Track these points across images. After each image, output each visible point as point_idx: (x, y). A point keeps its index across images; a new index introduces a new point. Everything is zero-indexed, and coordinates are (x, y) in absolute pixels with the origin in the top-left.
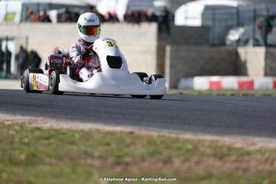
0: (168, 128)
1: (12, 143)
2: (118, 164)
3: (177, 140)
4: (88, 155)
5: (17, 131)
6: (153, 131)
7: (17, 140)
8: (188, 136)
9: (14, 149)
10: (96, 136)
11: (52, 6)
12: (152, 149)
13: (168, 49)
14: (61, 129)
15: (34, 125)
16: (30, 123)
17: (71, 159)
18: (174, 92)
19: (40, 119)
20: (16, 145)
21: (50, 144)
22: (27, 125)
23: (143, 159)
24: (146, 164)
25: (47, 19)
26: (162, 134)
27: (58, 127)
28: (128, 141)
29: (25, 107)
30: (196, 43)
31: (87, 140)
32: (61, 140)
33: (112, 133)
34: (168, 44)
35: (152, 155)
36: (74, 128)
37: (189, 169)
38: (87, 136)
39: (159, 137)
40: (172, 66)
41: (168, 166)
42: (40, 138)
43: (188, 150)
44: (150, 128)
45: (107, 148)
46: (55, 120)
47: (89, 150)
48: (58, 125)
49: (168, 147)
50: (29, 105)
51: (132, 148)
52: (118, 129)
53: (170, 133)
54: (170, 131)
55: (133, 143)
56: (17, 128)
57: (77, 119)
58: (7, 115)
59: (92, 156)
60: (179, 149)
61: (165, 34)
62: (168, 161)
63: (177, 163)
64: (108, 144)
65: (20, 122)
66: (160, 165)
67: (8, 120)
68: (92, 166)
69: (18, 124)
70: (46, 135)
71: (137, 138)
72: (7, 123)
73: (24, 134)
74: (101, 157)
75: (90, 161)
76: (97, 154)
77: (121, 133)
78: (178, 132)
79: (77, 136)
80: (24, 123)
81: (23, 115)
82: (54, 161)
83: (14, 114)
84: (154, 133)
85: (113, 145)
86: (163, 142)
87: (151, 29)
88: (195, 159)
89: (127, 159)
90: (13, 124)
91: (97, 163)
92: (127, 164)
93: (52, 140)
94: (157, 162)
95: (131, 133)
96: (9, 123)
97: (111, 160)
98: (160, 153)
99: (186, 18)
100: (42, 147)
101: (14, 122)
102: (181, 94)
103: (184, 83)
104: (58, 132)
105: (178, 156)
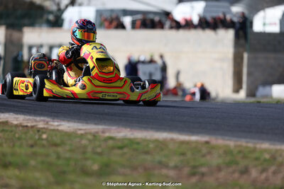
0: (246, 137)
1: (84, 153)
2: (194, 174)
3: (254, 150)
4: (162, 165)
5: (90, 141)
6: (230, 140)
7: (89, 149)
8: (266, 145)
9: (86, 159)
10: (171, 146)
11: (126, 12)
12: (228, 158)
13: (246, 56)
14: (135, 139)
15: (107, 135)
16: (103, 132)
17: (146, 169)
18: (252, 100)
19: (114, 128)
20: (88, 155)
21: (124, 154)
22: (100, 134)
23: (219, 169)
24: (222, 175)
25: (121, 26)
26: (239, 143)
27: (132, 137)
28: (204, 150)
29: (97, 116)
30: (275, 50)
31: (162, 150)
32: (136, 150)
33: (188, 143)
34: (245, 51)
35: (228, 165)
36: (148, 137)
37: (267, 179)
38: (162, 145)
39: (235, 146)
40: (249, 74)
41: (245, 177)
42: (113, 148)
43: (265, 160)
44: (227, 138)
45: (182, 158)
46: (129, 130)
47: (164, 160)
48: (132, 134)
49: (245, 157)
50: (102, 114)
51: (208, 157)
52: (194, 138)
53: (247, 142)
54: (248, 140)
55: (209, 153)
56: (90, 137)
57: (152, 128)
58: (79, 124)
59: (166, 166)
60: (257, 159)
61: (242, 41)
62: (245, 171)
63: (254, 173)
64: (183, 154)
65: (93, 131)
66: (236, 175)
67: (80, 130)
68: (167, 177)
69: (90, 133)
70: (119, 144)
71: (214, 147)
72: (80, 132)
73: (97, 143)
74: (176, 167)
75: (164, 171)
76: (172, 164)
77: (196, 142)
78: (256, 141)
79: (151, 146)
80: (97, 133)
81: (96, 124)
82: (128, 171)
83: (87, 123)
84: (231, 143)
85: (189, 155)
86: (240, 152)
87: (228, 36)
88: (273, 169)
89: (203, 170)
90: (86, 133)
91: (172, 173)
92: (203, 175)
93: (125, 150)
94: (234, 172)
95: (207, 143)
96: (82, 132)
97: (186, 170)
98: (237, 163)
99: (264, 24)
100: (116, 157)
101: (87, 131)
102: (259, 102)
103: (262, 91)
104: (132, 142)
105: (255, 166)
